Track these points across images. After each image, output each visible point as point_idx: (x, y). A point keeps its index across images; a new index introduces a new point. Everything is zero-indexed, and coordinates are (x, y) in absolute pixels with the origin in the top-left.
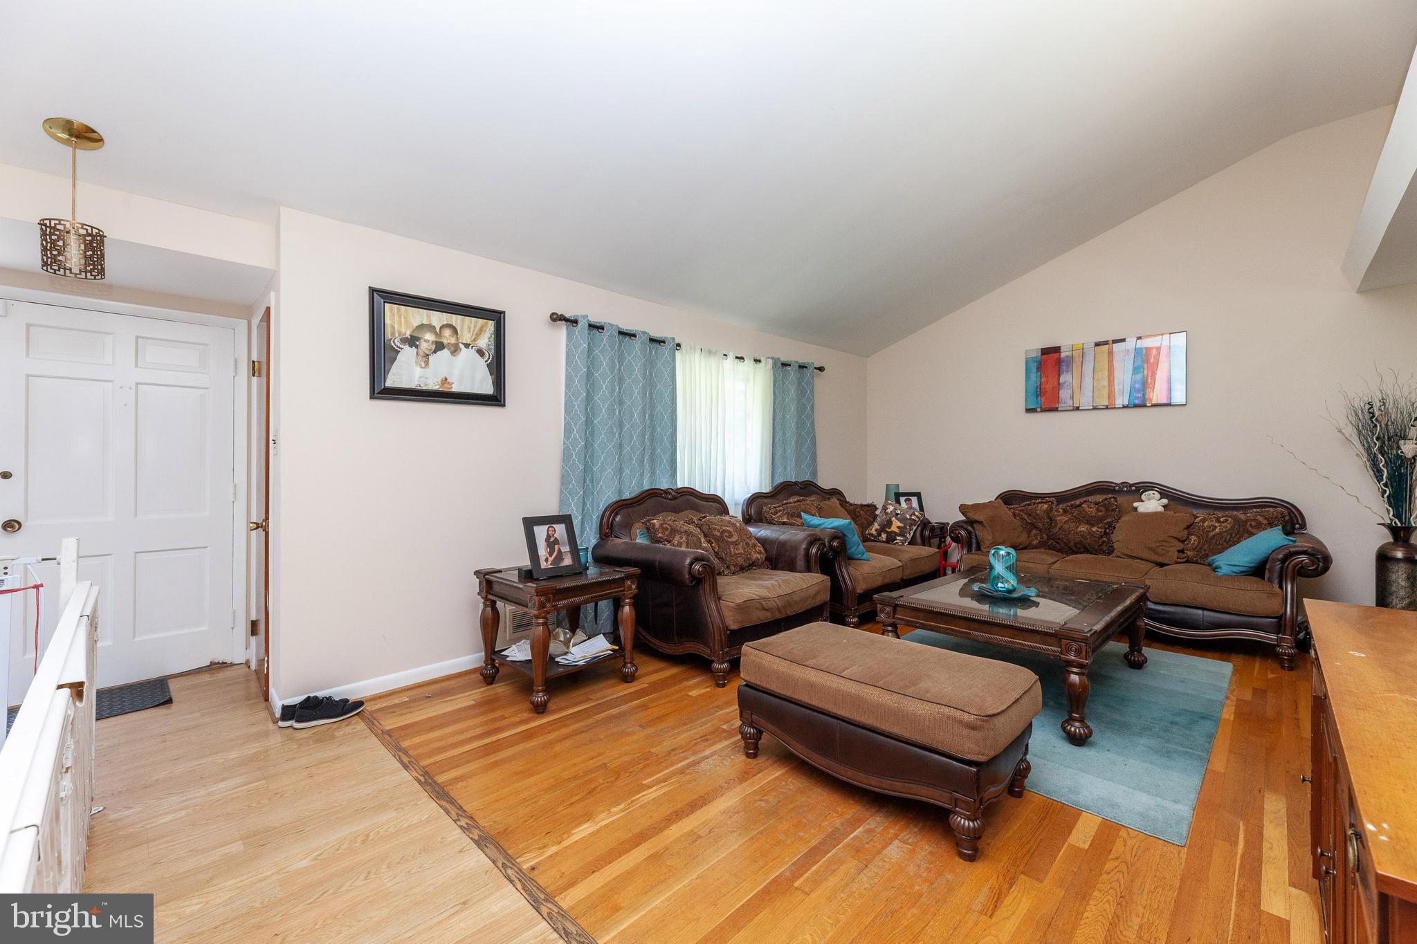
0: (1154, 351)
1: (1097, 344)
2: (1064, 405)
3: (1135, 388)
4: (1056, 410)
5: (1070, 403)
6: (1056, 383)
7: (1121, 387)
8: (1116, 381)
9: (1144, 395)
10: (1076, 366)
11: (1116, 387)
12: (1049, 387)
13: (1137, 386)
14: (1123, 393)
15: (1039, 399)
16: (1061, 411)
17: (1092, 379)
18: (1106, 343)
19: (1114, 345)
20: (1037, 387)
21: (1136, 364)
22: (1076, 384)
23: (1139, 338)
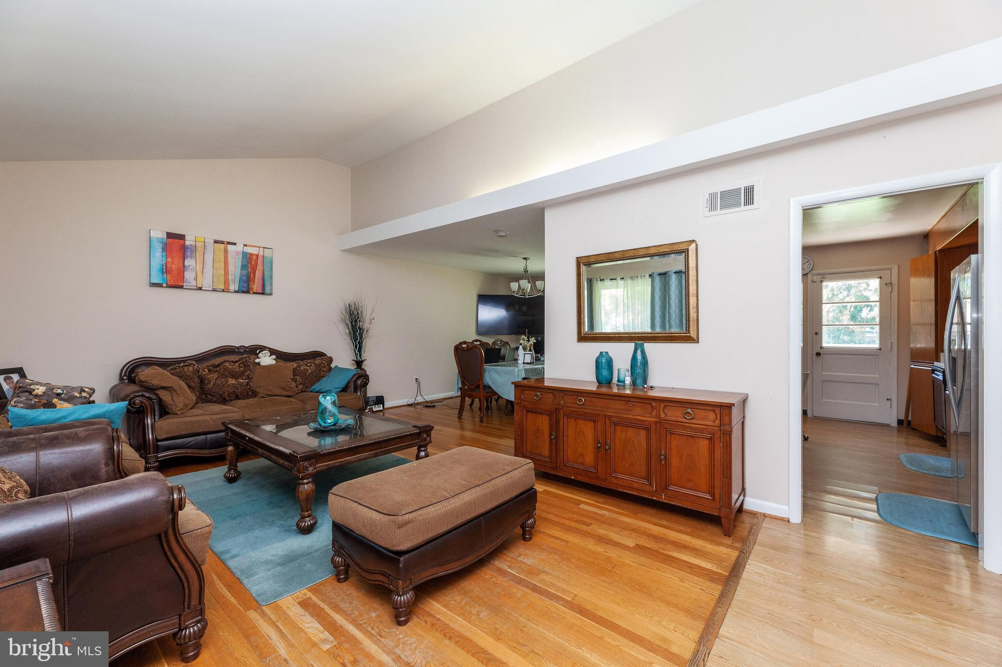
0: (255, 257)
1: (216, 242)
2: (188, 284)
3: (242, 279)
4: (181, 287)
5: (194, 283)
6: (181, 265)
7: (233, 277)
8: (230, 273)
9: (248, 285)
10: (199, 254)
11: (230, 277)
12: (174, 267)
13: (244, 278)
14: (235, 281)
15: (165, 275)
16: (185, 289)
17: (212, 268)
18: (222, 242)
19: (228, 245)
20: (163, 265)
21: (243, 263)
22: (199, 268)
23: (245, 245)
